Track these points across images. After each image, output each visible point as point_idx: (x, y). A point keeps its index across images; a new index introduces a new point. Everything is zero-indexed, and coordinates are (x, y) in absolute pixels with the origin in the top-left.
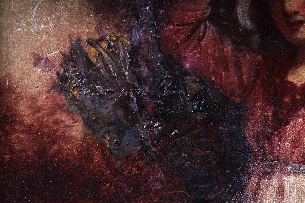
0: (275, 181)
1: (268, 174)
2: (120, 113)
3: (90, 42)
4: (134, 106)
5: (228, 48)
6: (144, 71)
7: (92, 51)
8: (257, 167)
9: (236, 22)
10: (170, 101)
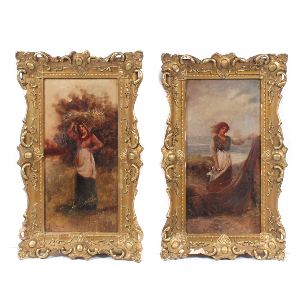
0: (81, 150)
1: (80, 149)
2: (62, 142)
3: (58, 134)
4: (64, 142)
5: (75, 134)
6: (65, 137)
7: (58, 135)
8: (79, 149)
9: (75, 131)
10: (68, 141)
